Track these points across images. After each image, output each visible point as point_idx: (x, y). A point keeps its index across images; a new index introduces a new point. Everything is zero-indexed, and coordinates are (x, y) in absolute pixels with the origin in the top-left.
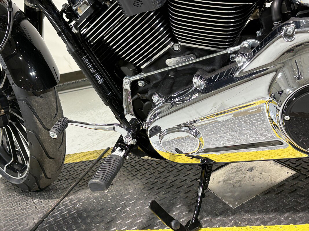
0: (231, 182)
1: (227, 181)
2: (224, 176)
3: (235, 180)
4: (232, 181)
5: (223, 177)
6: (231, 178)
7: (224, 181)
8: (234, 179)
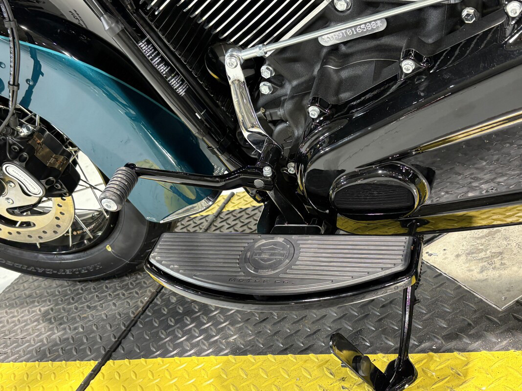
0: (482, 255)
1: (473, 253)
2: (465, 243)
3: (489, 251)
4: (484, 253)
5: (463, 245)
6: (481, 247)
7: (468, 254)
8: (487, 250)
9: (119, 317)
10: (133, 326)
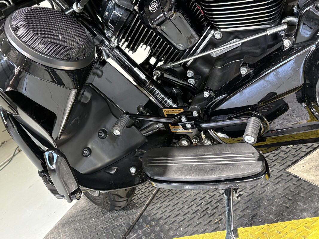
9: (124, 225)
10: (132, 228)
